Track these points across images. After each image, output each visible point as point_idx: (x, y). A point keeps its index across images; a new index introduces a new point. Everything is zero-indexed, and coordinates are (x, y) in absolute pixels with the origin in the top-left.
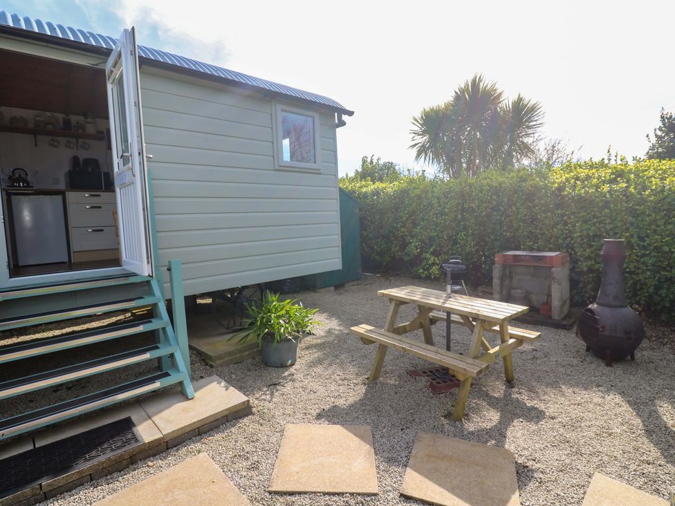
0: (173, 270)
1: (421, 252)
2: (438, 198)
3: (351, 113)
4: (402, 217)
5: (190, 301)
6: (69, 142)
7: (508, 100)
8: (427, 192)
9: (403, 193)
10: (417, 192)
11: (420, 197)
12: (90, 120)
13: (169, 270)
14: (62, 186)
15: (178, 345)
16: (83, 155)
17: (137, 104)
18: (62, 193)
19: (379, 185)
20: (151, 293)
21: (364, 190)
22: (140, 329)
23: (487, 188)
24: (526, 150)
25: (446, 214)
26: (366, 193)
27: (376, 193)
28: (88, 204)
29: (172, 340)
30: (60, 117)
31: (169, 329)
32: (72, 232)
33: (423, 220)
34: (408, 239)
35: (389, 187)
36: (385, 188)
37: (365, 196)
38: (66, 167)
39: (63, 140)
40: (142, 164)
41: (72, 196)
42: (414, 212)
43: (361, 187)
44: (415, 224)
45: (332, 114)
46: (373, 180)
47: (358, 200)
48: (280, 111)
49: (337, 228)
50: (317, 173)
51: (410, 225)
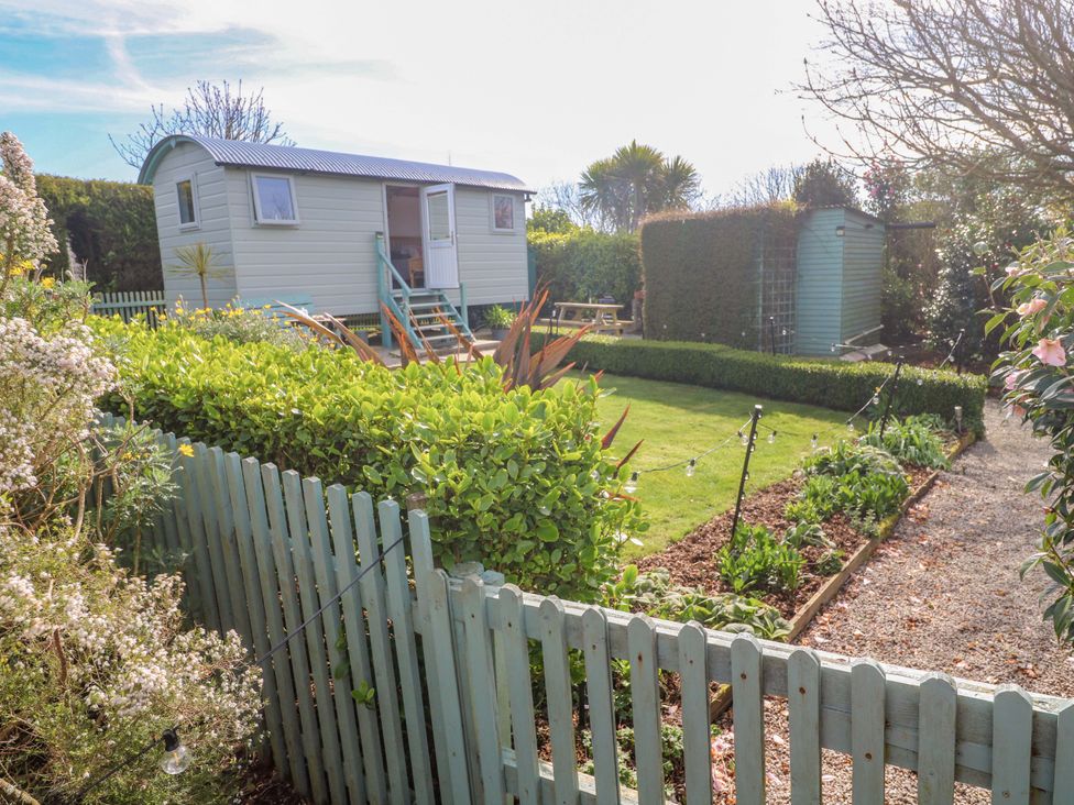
0: (464, 288)
2: (601, 250)
3: (535, 193)
4: (571, 266)
7: (668, 160)
8: (592, 245)
9: (572, 245)
10: (585, 244)
11: (586, 249)
19: (552, 237)
21: (538, 241)
24: (685, 205)
25: (606, 264)
26: (541, 244)
27: (551, 245)
33: (589, 268)
34: (578, 285)
35: (561, 239)
36: (557, 240)
37: (540, 246)
42: (582, 262)
43: (536, 238)
44: (583, 272)
45: (523, 195)
46: (546, 231)
47: (534, 251)
48: (494, 195)
49: (525, 272)
50: (513, 235)
51: (578, 272)
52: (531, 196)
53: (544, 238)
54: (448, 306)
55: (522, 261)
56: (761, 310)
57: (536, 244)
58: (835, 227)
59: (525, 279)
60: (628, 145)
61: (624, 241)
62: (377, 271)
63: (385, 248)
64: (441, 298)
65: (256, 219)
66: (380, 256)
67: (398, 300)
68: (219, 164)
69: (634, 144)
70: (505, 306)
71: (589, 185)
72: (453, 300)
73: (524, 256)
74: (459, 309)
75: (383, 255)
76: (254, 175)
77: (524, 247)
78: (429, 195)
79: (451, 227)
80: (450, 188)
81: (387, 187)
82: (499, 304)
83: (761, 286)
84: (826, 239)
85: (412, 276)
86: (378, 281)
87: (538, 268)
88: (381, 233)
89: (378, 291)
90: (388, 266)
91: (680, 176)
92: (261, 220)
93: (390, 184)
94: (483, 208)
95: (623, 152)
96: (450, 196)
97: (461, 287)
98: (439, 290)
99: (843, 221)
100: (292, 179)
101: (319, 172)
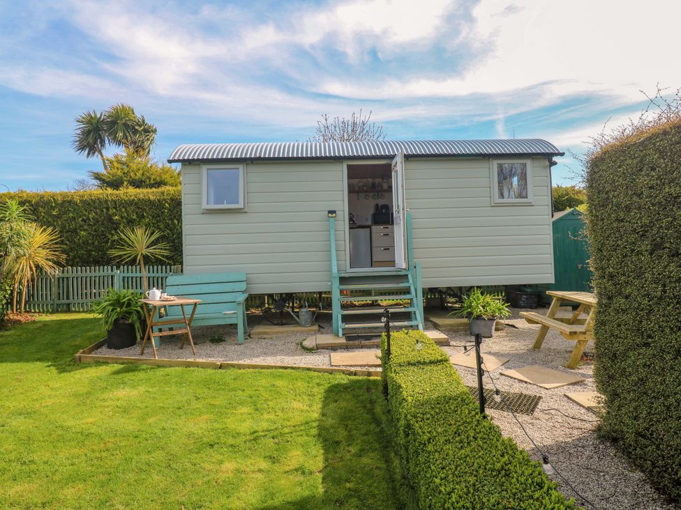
3: (562, 154)
6: (374, 195)
12: (385, 181)
13: (415, 267)
14: (369, 223)
15: (418, 309)
16: (381, 202)
17: (403, 186)
18: (369, 227)
20: (408, 282)
22: (403, 310)
28: (382, 233)
29: (415, 305)
30: (370, 180)
31: (415, 300)
32: (373, 249)
38: (372, 211)
39: (371, 194)
40: (404, 214)
41: (375, 228)
48: (495, 164)
52: (556, 159)
76: (206, 168)
88: (333, 212)
92: (205, 206)
93: (351, 163)
100: (241, 168)
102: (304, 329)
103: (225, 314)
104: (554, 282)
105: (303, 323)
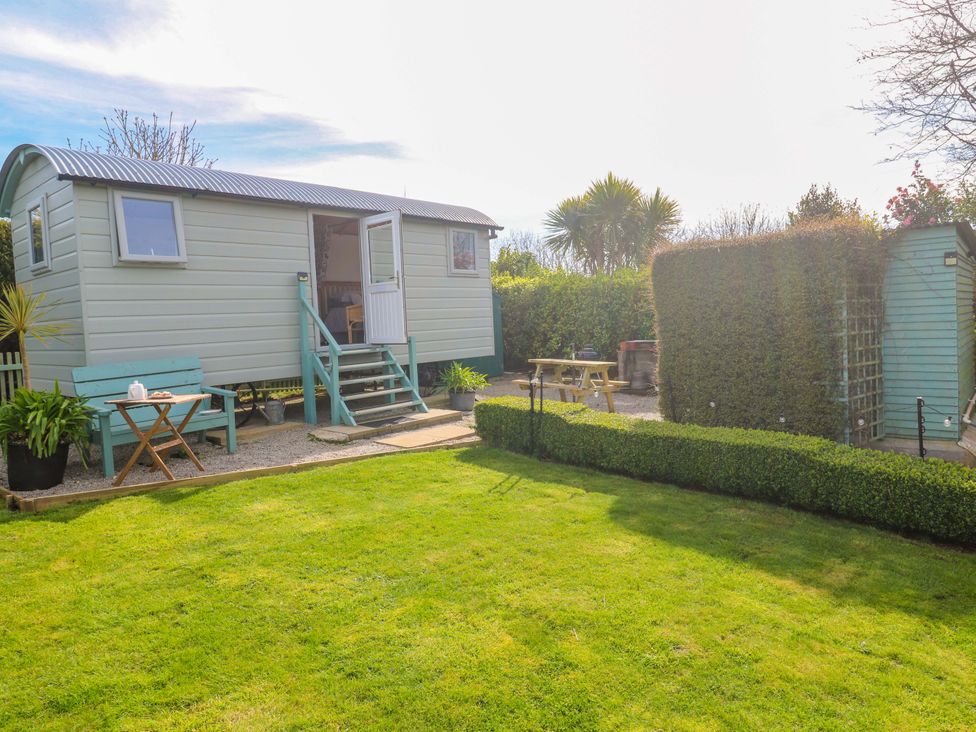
0: (412, 342)
1: (562, 347)
2: (576, 295)
3: (502, 229)
4: (542, 313)
5: (421, 366)
8: (566, 289)
9: (542, 291)
10: (557, 288)
11: (559, 294)
19: (519, 280)
20: (387, 359)
21: (504, 286)
23: (617, 286)
25: (584, 310)
26: (507, 289)
27: (517, 289)
29: (410, 384)
31: (406, 378)
33: (563, 315)
34: (549, 334)
35: (527, 282)
36: (525, 285)
37: (506, 291)
42: (554, 308)
43: (500, 283)
44: (555, 319)
45: (487, 230)
46: (511, 275)
47: (499, 296)
48: (452, 232)
49: (490, 321)
50: (476, 277)
51: (551, 321)
52: (497, 232)
53: (510, 283)
54: (393, 366)
55: (486, 308)
56: (846, 374)
57: (500, 289)
58: (942, 253)
59: (490, 330)
60: (603, 178)
61: (604, 284)
62: (298, 324)
63: (310, 293)
64: (385, 356)
65: (119, 255)
66: (303, 304)
67: (325, 360)
68: (62, 177)
69: (610, 178)
70: (467, 363)
71: (559, 223)
72: (398, 358)
73: (489, 302)
74: (406, 368)
75: (308, 303)
76: (118, 196)
77: (489, 292)
78: (369, 227)
79: (397, 267)
80: (394, 217)
81: (315, 218)
82: (458, 361)
83: (845, 338)
84: (929, 270)
85: (350, 328)
86: (299, 336)
87: (504, 315)
88: (304, 275)
89: (300, 349)
90: (315, 320)
91: (661, 212)
92: (126, 256)
93: (317, 213)
94: (439, 244)
95: (599, 187)
96: (395, 226)
97: (409, 341)
98: (382, 345)
99: (955, 245)
100: (177, 202)
101: (218, 194)
102: (277, 427)
103: (203, 415)
104: (493, 353)
105: (276, 420)
